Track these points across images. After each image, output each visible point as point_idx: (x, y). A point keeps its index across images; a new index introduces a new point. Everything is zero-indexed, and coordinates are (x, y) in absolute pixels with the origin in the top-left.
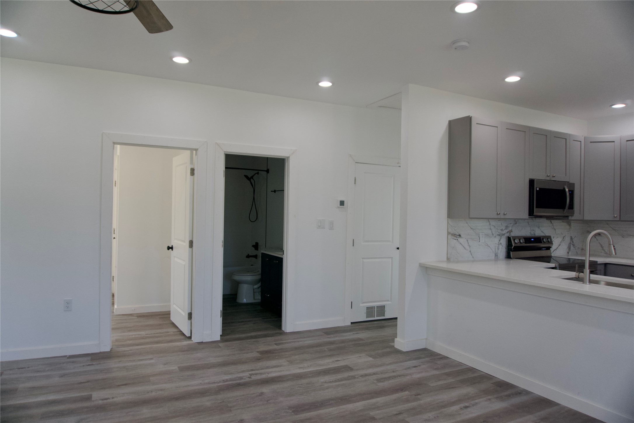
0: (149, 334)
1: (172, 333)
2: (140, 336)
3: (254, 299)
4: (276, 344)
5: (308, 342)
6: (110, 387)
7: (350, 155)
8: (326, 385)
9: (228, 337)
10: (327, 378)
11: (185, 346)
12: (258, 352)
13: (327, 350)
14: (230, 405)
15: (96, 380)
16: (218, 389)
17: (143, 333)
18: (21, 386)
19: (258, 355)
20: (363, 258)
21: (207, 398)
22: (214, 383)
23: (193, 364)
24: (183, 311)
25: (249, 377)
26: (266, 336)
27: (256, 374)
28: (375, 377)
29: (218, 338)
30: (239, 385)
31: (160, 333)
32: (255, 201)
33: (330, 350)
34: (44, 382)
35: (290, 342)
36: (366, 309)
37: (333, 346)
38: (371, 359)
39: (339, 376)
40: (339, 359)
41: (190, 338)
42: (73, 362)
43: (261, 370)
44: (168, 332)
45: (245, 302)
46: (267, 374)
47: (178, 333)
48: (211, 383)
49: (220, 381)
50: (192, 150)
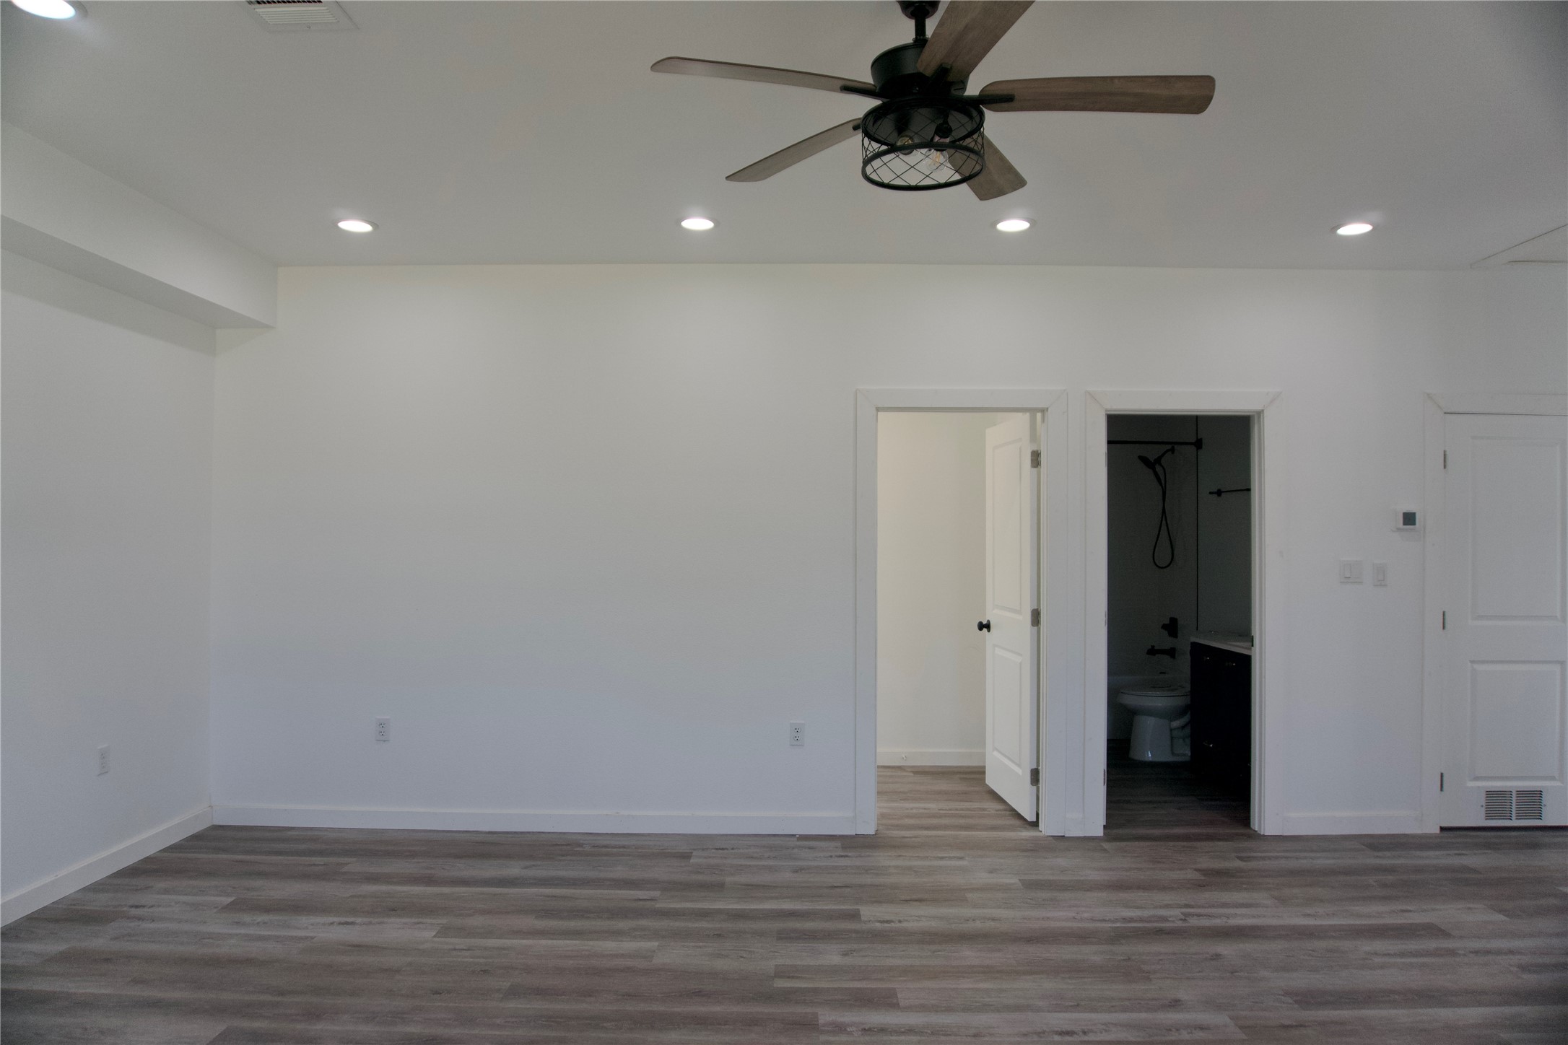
0: (946, 810)
1: (993, 812)
2: (926, 811)
3: (1173, 754)
4: (1239, 858)
5: (1323, 861)
6: (891, 901)
7: (1428, 394)
8: (1378, 960)
9: (1121, 831)
10: (1379, 945)
11: (1027, 840)
12: (1196, 870)
13: (1374, 884)
14: (1146, 968)
15: (861, 886)
16: (1112, 934)
17: (933, 806)
18: (729, 879)
19: (1197, 876)
20: (1472, 662)
21: (1094, 948)
22: (1104, 920)
23: (1051, 878)
24: (1019, 765)
25: (1181, 920)
26: (1210, 838)
27: (1199, 915)
28: (1515, 959)
29: (1099, 832)
30: (1160, 932)
31: (969, 810)
32: (1168, 518)
33: (1384, 885)
34: (766, 878)
35: (1276, 858)
36: (1484, 795)
37: (1390, 878)
38: (1502, 917)
39: (1413, 945)
40: (1409, 908)
41: (1035, 824)
42: (810, 848)
43: (1209, 909)
44: (984, 810)
45: (1150, 759)
46: (1225, 919)
47: (1008, 813)
48: (1095, 920)
49: (1116, 919)
50: (1032, 411)
